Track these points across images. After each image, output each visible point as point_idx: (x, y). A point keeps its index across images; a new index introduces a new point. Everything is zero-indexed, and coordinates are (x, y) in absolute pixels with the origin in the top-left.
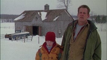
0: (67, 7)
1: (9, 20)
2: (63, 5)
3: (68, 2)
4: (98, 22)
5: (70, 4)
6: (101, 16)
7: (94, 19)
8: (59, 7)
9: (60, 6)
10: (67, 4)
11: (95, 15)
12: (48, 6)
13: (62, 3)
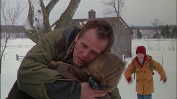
0: (118, 13)
1: (19, 35)
2: (113, 9)
3: (121, 5)
4: (165, 36)
5: (123, 9)
6: (171, 27)
7: (159, 32)
8: (107, 13)
9: (107, 11)
10: (119, 8)
11: (161, 25)
12: (94, 13)
13: (110, 6)
